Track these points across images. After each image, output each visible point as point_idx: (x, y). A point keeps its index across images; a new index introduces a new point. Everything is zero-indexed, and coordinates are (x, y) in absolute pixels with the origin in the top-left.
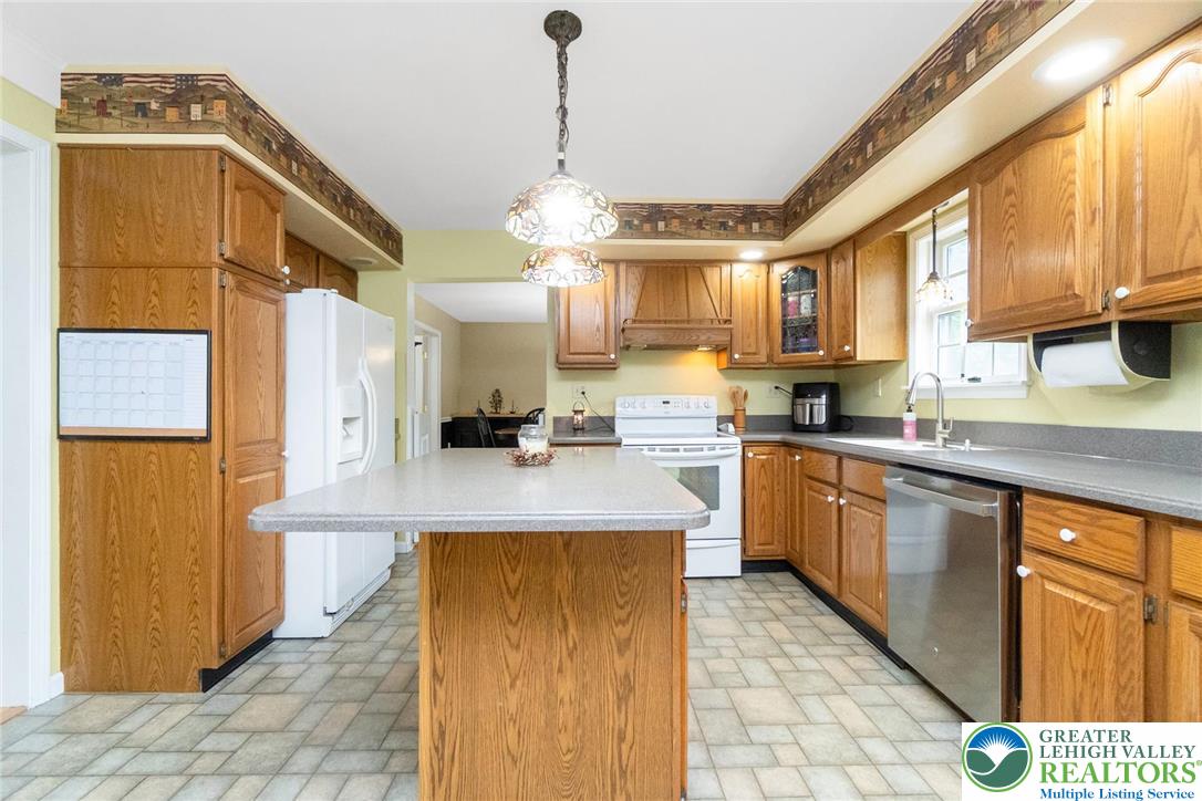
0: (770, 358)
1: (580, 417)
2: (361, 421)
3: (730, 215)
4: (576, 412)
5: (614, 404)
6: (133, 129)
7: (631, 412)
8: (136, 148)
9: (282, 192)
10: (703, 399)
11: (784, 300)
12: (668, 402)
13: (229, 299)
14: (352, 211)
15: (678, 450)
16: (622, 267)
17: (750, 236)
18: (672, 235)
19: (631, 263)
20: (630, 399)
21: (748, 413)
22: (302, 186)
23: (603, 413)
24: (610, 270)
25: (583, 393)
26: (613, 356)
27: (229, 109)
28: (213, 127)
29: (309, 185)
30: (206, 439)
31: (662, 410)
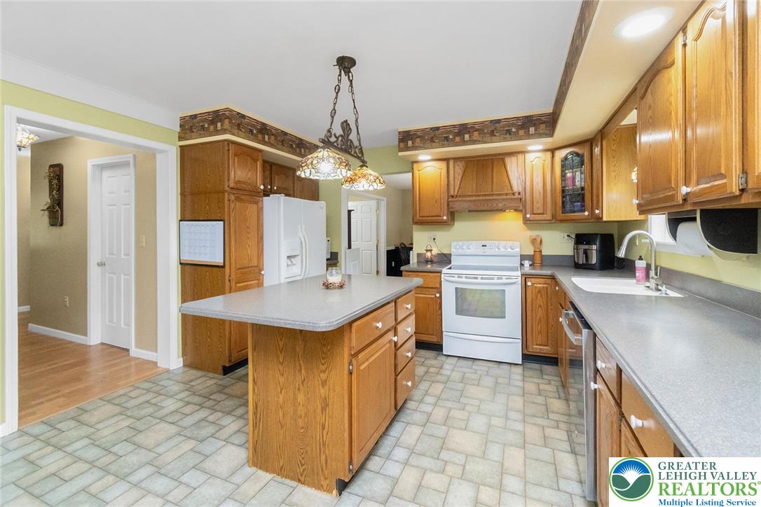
0: (553, 216)
1: (429, 254)
2: (300, 256)
3: (513, 125)
4: (427, 251)
5: (451, 246)
6: (201, 136)
7: (460, 251)
8: (202, 144)
9: (261, 151)
10: (510, 243)
11: (563, 176)
12: (485, 246)
13: (232, 205)
14: (303, 150)
15: (477, 278)
16: (451, 162)
17: (528, 136)
18: (473, 142)
19: (456, 159)
20: (460, 243)
21: (543, 254)
22: (272, 145)
23: (445, 251)
24: (443, 165)
25: (434, 239)
26: (445, 218)
27: (230, 122)
28: (224, 131)
29: (275, 144)
30: (223, 267)
31: (481, 251)
